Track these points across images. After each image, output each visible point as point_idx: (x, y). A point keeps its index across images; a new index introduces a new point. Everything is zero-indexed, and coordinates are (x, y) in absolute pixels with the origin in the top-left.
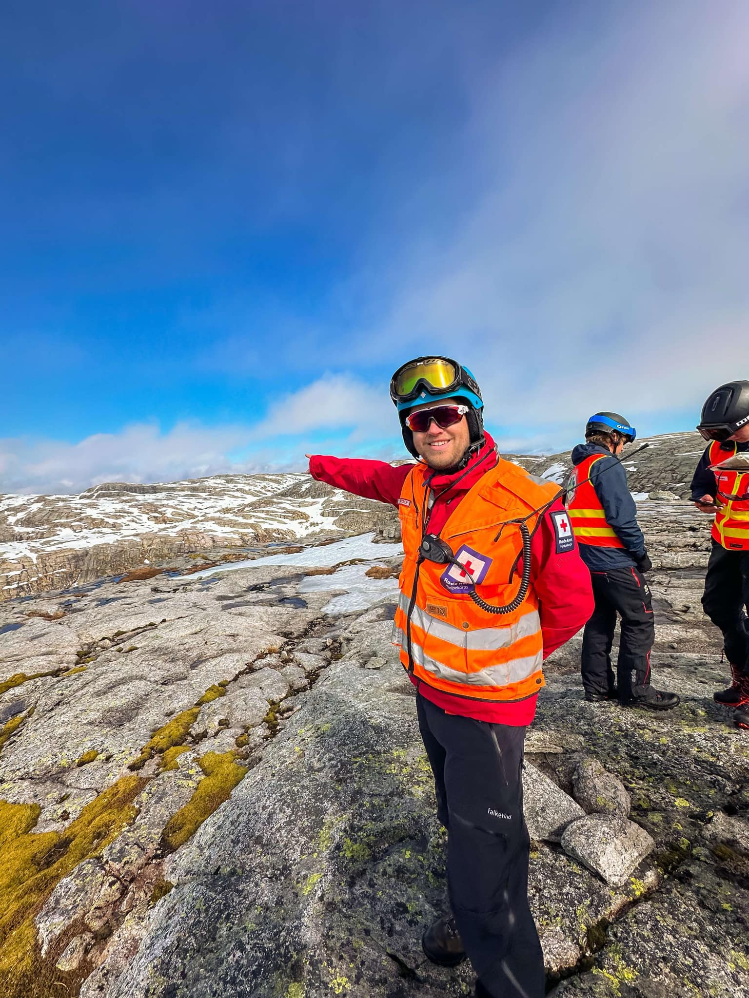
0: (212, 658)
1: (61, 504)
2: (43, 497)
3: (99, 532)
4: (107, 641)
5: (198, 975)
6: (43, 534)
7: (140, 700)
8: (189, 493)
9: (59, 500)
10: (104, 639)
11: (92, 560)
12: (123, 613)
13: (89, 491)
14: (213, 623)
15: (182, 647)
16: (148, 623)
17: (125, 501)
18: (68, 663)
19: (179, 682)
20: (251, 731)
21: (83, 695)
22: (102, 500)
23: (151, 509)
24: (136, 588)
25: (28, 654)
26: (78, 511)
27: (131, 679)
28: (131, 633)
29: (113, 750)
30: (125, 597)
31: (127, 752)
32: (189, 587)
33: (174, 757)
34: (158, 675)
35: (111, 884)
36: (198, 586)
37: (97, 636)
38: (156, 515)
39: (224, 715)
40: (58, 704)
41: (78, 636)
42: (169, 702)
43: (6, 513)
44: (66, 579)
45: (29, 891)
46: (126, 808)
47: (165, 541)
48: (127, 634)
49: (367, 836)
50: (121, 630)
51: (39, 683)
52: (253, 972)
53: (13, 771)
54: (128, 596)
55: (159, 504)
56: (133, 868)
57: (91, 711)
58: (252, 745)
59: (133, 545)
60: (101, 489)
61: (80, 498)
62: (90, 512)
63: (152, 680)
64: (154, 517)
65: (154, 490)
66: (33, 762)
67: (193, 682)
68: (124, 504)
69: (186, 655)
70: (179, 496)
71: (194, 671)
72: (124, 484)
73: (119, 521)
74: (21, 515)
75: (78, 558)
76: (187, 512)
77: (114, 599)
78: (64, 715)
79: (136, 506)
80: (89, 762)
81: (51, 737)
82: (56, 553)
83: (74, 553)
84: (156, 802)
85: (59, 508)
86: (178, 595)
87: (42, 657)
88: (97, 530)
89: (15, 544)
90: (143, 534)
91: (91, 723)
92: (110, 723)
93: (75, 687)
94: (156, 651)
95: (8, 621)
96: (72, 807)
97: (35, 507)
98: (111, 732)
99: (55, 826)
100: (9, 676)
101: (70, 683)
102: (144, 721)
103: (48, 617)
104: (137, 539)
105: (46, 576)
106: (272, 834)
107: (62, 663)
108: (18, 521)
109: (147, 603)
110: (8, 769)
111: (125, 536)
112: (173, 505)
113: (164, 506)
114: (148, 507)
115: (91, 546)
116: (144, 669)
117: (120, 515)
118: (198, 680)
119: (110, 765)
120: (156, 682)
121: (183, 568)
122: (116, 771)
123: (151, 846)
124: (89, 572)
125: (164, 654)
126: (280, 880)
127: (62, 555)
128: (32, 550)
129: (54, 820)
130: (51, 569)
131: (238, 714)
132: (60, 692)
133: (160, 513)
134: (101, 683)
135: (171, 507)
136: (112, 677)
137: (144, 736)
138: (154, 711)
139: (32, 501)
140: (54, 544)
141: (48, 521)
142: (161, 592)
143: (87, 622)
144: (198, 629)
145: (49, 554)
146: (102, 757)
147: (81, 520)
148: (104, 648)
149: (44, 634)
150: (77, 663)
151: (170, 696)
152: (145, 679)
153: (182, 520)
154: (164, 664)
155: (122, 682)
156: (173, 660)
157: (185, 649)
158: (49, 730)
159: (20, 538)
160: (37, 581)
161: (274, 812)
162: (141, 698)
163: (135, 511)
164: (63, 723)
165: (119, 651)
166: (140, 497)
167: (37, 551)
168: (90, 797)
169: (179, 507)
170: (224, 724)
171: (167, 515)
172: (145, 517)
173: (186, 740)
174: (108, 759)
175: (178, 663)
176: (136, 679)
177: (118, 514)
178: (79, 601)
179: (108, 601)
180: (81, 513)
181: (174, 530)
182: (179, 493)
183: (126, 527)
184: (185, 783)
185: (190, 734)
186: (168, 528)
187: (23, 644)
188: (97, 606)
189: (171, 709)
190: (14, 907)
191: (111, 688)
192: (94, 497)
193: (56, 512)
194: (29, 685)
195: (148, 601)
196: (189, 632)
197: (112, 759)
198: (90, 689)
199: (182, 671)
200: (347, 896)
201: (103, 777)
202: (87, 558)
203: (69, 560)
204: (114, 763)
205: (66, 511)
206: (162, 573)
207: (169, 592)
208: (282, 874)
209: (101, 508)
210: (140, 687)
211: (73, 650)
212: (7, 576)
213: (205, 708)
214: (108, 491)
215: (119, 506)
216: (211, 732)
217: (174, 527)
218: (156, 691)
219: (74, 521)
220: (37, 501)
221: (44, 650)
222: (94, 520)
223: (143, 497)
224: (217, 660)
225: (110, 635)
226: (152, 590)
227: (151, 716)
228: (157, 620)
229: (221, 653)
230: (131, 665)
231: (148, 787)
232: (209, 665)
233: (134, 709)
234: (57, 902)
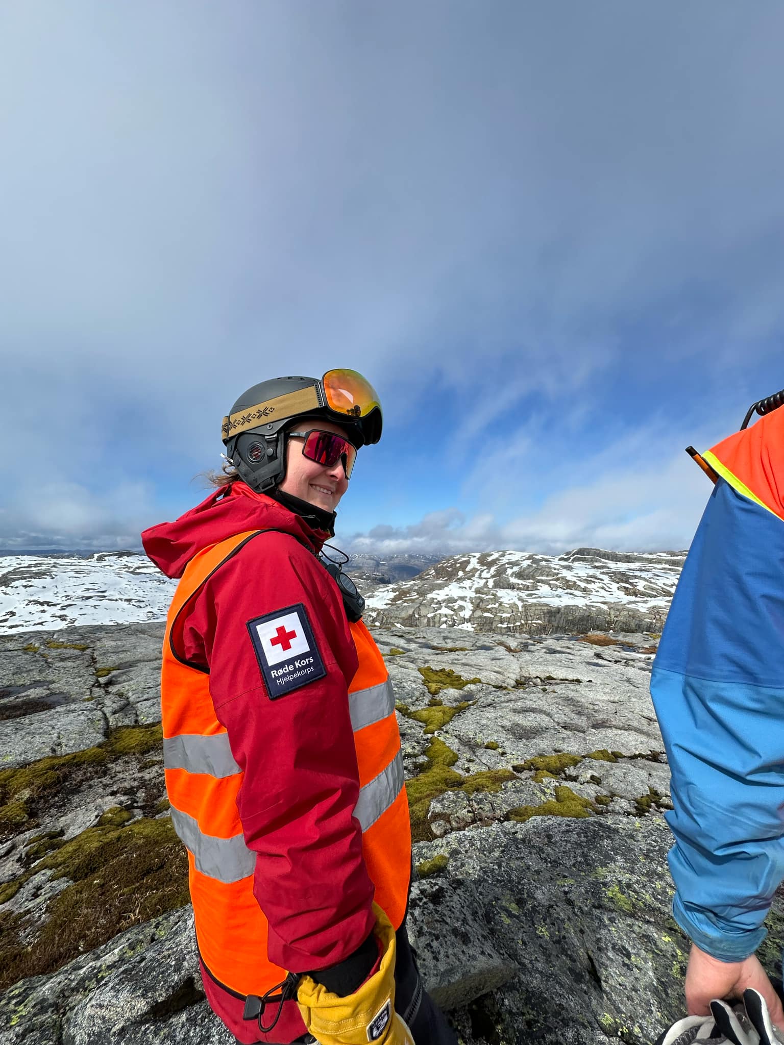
0: (616, 728)
1: (544, 563)
2: (532, 556)
3: (571, 594)
4: (539, 680)
5: (473, 857)
6: (528, 587)
7: (540, 730)
8: (667, 566)
9: (543, 560)
10: (537, 677)
11: (563, 618)
12: (559, 664)
13: (567, 554)
14: (633, 700)
15: (591, 707)
16: (575, 678)
17: (595, 567)
18: (508, 685)
19: (576, 732)
20: (616, 798)
21: (505, 707)
22: (576, 564)
23: (621, 578)
24: (581, 648)
25: (487, 668)
26: (556, 571)
27: (541, 711)
28: (559, 681)
29: (508, 750)
30: (569, 653)
31: (516, 757)
32: (631, 663)
33: (543, 777)
34: (562, 718)
35: (469, 811)
36: (643, 665)
37: (534, 674)
38: (627, 585)
39: (599, 774)
40: (489, 705)
41: (520, 668)
42: (561, 742)
43: (507, 566)
44: (540, 631)
45: (436, 790)
46: (497, 784)
47: (634, 614)
48: (556, 681)
49: (637, 899)
50: (551, 675)
51: (484, 688)
52: (497, 879)
53: (453, 730)
54: (572, 653)
55: (631, 574)
56: (484, 814)
57: (506, 719)
58: (610, 809)
59: (600, 612)
60: (577, 553)
61: (560, 560)
62: (565, 573)
63: (556, 720)
64: (625, 587)
65: (628, 559)
66: (464, 731)
67: (587, 738)
68: (596, 569)
69: (592, 714)
70: (655, 568)
71: (594, 730)
72: (599, 550)
73: (589, 586)
74: (516, 569)
75: (553, 613)
76: (663, 588)
77: (559, 652)
78: (490, 713)
79: (607, 573)
80: (491, 749)
81: (478, 723)
82: (535, 605)
83: (549, 608)
84: (514, 791)
85: (543, 567)
86: (616, 666)
87: (493, 673)
88: (569, 591)
89: (509, 591)
90: (611, 603)
91: (503, 727)
92: (514, 734)
93: (502, 699)
94: (568, 700)
95: (485, 643)
96: (474, 768)
97: (525, 564)
98: (512, 740)
99: (461, 772)
100: (472, 677)
101: (501, 695)
102: (535, 744)
103: (509, 649)
104: (605, 607)
105: (526, 624)
106: (561, 840)
107: (504, 683)
108: (513, 573)
109: (584, 664)
110: (452, 727)
111: (593, 602)
112: (646, 577)
113: (636, 577)
114: (619, 576)
115: (563, 605)
116: (553, 709)
117: (591, 580)
118: (594, 739)
119: (502, 758)
120: (558, 724)
121: (639, 645)
122: (504, 764)
123: (499, 811)
124: (559, 629)
125: (574, 705)
126: (547, 864)
127: (540, 608)
128: (520, 599)
129: (462, 769)
130: (530, 618)
131: (611, 780)
132: (493, 698)
133: (631, 584)
134: (519, 704)
135: (645, 579)
136: (529, 704)
137: (532, 754)
138: (546, 742)
139: (524, 558)
140: (535, 598)
141: (533, 577)
142: (603, 659)
143: (531, 660)
144: (616, 699)
145: (531, 605)
146: (500, 750)
147: (557, 580)
148: (535, 685)
149: (500, 659)
150: (513, 687)
151: (563, 738)
152: (551, 717)
153: (655, 596)
154: (570, 713)
155: (533, 710)
156: (579, 713)
157: (594, 709)
158: (478, 718)
159: (512, 587)
160: (520, 626)
161: (572, 832)
162: (542, 728)
163: (606, 578)
164: (487, 718)
165: (544, 691)
166: (612, 565)
167: (523, 601)
168: (484, 769)
169: (653, 580)
170: (595, 780)
171: (638, 588)
172: (615, 586)
173: (560, 774)
174: (503, 754)
175: (583, 717)
176: (544, 714)
177: (590, 579)
178: (534, 645)
179: (555, 652)
180: (558, 574)
181: (644, 605)
182: (655, 565)
183: (596, 593)
184: (539, 794)
185: (564, 772)
186: (638, 602)
187: (486, 660)
188: (545, 652)
189: (561, 749)
190: (428, 792)
191: (524, 711)
192: (570, 561)
193: (540, 569)
194: (479, 686)
195: (586, 662)
196: (606, 699)
197: (505, 755)
198: (511, 705)
199: (583, 725)
200: (586, 909)
201: (496, 763)
202: (558, 616)
203: (544, 614)
204: (505, 758)
205: (547, 570)
206: (617, 644)
207: (610, 661)
208: (550, 862)
209: (575, 571)
210: (545, 721)
211: (514, 677)
212: (501, 616)
213: (587, 761)
214: (583, 555)
215: (592, 572)
216: (581, 779)
217: (644, 602)
218: (555, 729)
219: (553, 580)
220: (528, 559)
221: (497, 669)
222: (568, 581)
223: (615, 565)
224: (619, 732)
225: (542, 676)
226: (595, 655)
227: (543, 744)
228: (585, 679)
229: (628, 728)
230: (544, 702)
231: (515, 781)
232: (610, 733)
233: (533, 733)
234: (443, 799)
